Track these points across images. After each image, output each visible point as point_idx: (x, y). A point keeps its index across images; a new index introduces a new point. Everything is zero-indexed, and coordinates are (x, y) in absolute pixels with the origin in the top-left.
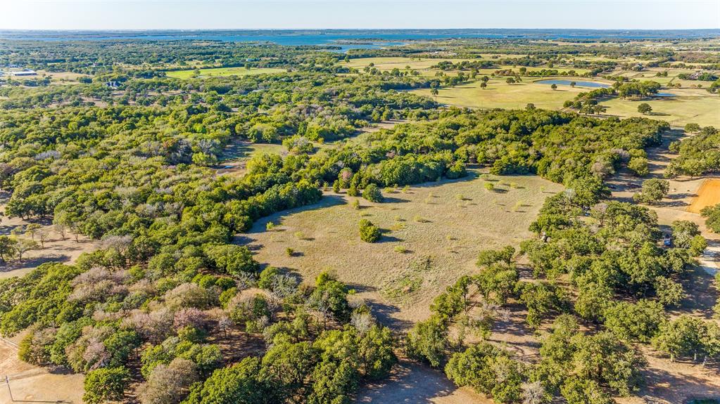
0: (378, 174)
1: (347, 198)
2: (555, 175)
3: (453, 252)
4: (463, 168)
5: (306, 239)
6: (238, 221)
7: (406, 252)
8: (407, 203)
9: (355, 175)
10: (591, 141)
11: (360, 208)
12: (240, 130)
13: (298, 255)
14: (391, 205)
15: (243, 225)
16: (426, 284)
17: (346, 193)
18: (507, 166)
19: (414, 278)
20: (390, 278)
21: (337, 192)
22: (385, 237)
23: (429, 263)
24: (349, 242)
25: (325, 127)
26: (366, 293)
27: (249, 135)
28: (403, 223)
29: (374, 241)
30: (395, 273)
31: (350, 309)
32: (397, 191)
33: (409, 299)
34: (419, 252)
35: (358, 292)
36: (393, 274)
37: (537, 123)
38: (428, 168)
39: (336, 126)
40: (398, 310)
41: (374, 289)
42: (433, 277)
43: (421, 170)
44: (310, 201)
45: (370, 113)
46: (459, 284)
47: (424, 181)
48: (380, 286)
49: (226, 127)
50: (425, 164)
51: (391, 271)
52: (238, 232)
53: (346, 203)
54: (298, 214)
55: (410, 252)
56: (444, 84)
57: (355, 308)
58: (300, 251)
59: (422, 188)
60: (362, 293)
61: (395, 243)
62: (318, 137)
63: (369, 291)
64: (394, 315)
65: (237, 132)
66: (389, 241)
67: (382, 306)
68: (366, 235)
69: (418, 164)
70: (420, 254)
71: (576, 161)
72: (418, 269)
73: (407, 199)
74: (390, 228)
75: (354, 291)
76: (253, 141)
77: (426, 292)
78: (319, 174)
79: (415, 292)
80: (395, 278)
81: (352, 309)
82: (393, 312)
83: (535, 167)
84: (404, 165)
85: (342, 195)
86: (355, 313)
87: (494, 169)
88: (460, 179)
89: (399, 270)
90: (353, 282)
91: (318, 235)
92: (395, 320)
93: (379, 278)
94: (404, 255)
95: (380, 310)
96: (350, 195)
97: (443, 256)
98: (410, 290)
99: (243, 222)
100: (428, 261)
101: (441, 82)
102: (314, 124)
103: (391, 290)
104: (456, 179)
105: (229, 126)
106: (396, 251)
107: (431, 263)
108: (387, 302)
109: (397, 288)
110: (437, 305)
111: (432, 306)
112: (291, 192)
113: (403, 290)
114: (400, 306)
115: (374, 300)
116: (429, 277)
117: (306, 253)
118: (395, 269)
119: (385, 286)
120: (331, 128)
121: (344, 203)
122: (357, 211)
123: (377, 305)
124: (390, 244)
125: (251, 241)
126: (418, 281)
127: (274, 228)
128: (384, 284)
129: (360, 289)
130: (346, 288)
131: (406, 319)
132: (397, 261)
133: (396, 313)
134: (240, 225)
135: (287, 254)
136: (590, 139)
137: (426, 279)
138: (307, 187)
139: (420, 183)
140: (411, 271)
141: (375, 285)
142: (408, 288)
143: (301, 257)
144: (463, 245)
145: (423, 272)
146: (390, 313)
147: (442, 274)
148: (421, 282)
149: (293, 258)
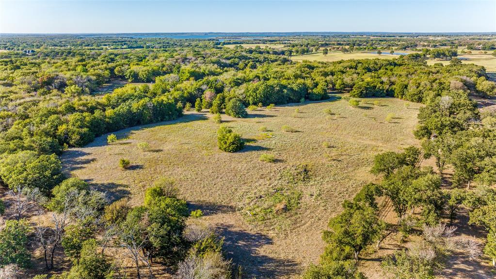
0: (242, 94)
1: (209, 115)
2: (414, 95)
3: (334, 160)
4: (325, 90)
5: (152, 151)
6: (73, 133)
7: (275, 161)
8: (272, 118)
9: (218, 95)
10: (433, 73)
11: (221, 122)
12: (119, 72)
13: (133, 168)
14: (256, 119)
15: (78, 137)
16: (306, 200)
17: (209, 112)
18: (366, 89)
19: (289, 193)
20: (255, 193)
21: (199, 110)
22: (249, 146)
23: (306, 174)
24: (204, 152)
25: (197, 70)
26: (220, 215)
27: (126, 76)
28: (270, 133)
29: (235, 150)
30: (263, 187)
31: (187, 244)
32: (262, 109)
33: (285, 222)
34: (291, 162)
35: (205, 215)
36: (259, 188)
37: (379, 66)
38: (292, 89)
39: (206, 69)
40: (269, 241)
41: (232, 209)
42: (315, 191)
43: (285, 91)
44: (167, 117)
45: (238, 64)
46: (363, 196)
47: (288, 103)
48: (240, 205)
49: (106, 69)
50: (289, 86)
51: (257, 184)
52: (70, 146)
53: (207, 119)
54: (152, 129)
55: (280, 161)
56: (295, 54)
57: (196, 241)
58: (140, 164)
59: (287, 107)
60: (214, 216)
61: (261, 152)
62: (190, 77)
63: (224, 212)
64: (263, 251)
65: (116, 73)
66: (254, 150)
67: (242, 235)
68: (226, 143)
69: (282, 85)
70: (294, 163)
71: (431, 83)
72: (294, 180)
73: (273, 115)
74: (256, 138)
75: (199, 212)
76: (130, 80)
77: (308, 211)
78: (182, 96)
79: (293, 212)
80: (263, 193)
81: (190, 242)
82: (261, 246)
83: (392, 90)
84: (267, 86)
85: (204, 113)
86: (193, 252)
87: (355, 92)
88: (323, 101)
89: (268, 182)
90: (202, 199)
91: (166, 147)
92: (266, 260)
93: (239, 194)
94: (273, 165)
95: (241, 243)
96: (213, 113)
97: (323, 164)
98: (286, 209)
99: (79, 133)
100: (305, 170)
101: (293, 52)
102: (187, 68)
103: (258, 210)
104: (318, 100)
105: (109, 69)
106: (263, 161)
107: (310, 173)
108: (251, 229)
109: (266, 206)
110: (338, 232)
111: (327, 234)
112: (145, 106)
113: (274, 209)
114: (271, 234)
115: (232, 226)
116: (309, 191)
117: (147, 165)
118: (261, 181)
119: (249, 204)
120: (202, 71)
121: (205, 119)
122: (218, 125)
123: (236, 233)
124: (255, 153)
125: (84, 154)
126: (296, 196)
127: (118, 142)
128: (247, 201)
129: (210, 209)
130: (187, 209)
131: (282, 256)
132: (264, 171)
133: (265, 247)
134: (75, 137)
135: (121, 167)
136: (431, 72)
137: (307, 192)
138: (164, 102)
139: (284, 104)
140: (284, 183)
141: (233, 204)
142: (282, 206)
143: (138, 170)
144: (345, 153)
145: (301, 184)
146: (257, 246)
147: (326, 186)
148: (300, 198)
149: (128, 171)
